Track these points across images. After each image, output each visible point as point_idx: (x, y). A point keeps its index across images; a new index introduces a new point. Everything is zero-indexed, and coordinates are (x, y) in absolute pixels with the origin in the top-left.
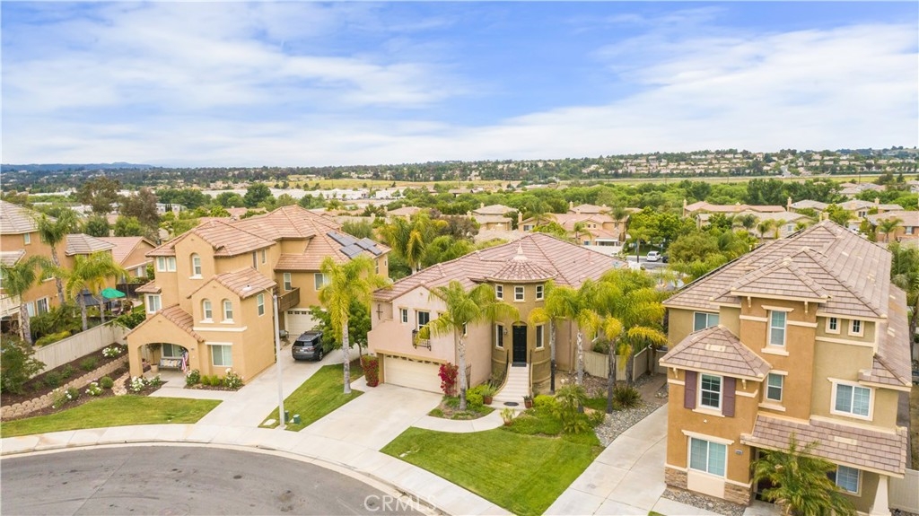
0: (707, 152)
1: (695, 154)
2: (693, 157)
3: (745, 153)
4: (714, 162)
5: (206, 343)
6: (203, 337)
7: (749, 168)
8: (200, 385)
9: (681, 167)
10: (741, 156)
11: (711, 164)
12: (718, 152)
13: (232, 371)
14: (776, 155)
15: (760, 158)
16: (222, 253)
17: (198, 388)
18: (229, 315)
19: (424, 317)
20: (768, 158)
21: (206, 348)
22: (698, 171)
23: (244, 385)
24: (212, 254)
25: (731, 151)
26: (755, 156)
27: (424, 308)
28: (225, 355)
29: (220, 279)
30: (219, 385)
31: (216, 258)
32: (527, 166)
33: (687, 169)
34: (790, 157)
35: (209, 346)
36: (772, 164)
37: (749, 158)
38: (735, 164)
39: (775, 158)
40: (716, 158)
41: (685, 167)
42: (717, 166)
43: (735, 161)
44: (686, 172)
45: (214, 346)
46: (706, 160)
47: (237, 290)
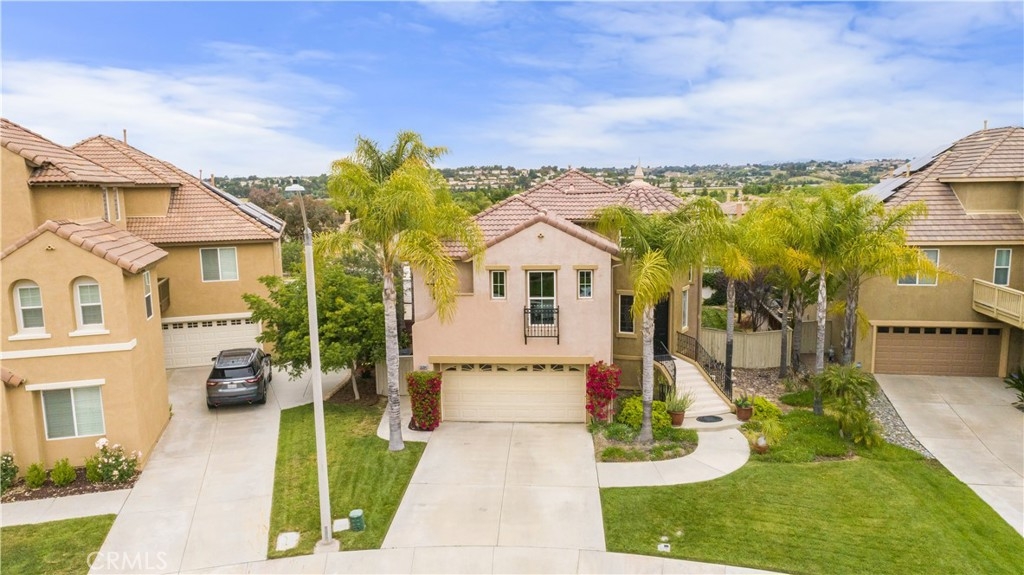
0: (472, 169)
1: (462, 170)
2: (461, 173)
3: (510, 169)
4: (483, 178)
5: (30, 388)
6: (19, 374)
7: (518, 183)
8: (20, 490)
9: (451, 183)
10: (507, 172)
11: (479, 180)
12: (484, 169)
13: (111, 444)
14: (539, 171)
15: (525, 173)
16: (51, 176)
17: (19, 497)
18: (92, 314)
19: (542, 283)
20: (533, 174)
21: (30, 398)
22: (469, 187)
23: (139, 473)
24: (24, 177)
25: (496, 168)
26: (520, 172)
27: (542, 264)
28: (80, 409)
29: (65, 230)
30: (80, 480)
31: (35, 187)
32: (278, 182)
33: (457, 185)
34: (552, 174)
35: (36, 393)
36: (537, 180)
37: (515, 174)
38: (504, 180)
39: (539, 174)
40: (483, 174)
41: (455, 183)
42: (486, 182)
43: (502, 177)
44: (457, 188)
45: (46, 393)
46: (474, 176)
47: (114, 254)
